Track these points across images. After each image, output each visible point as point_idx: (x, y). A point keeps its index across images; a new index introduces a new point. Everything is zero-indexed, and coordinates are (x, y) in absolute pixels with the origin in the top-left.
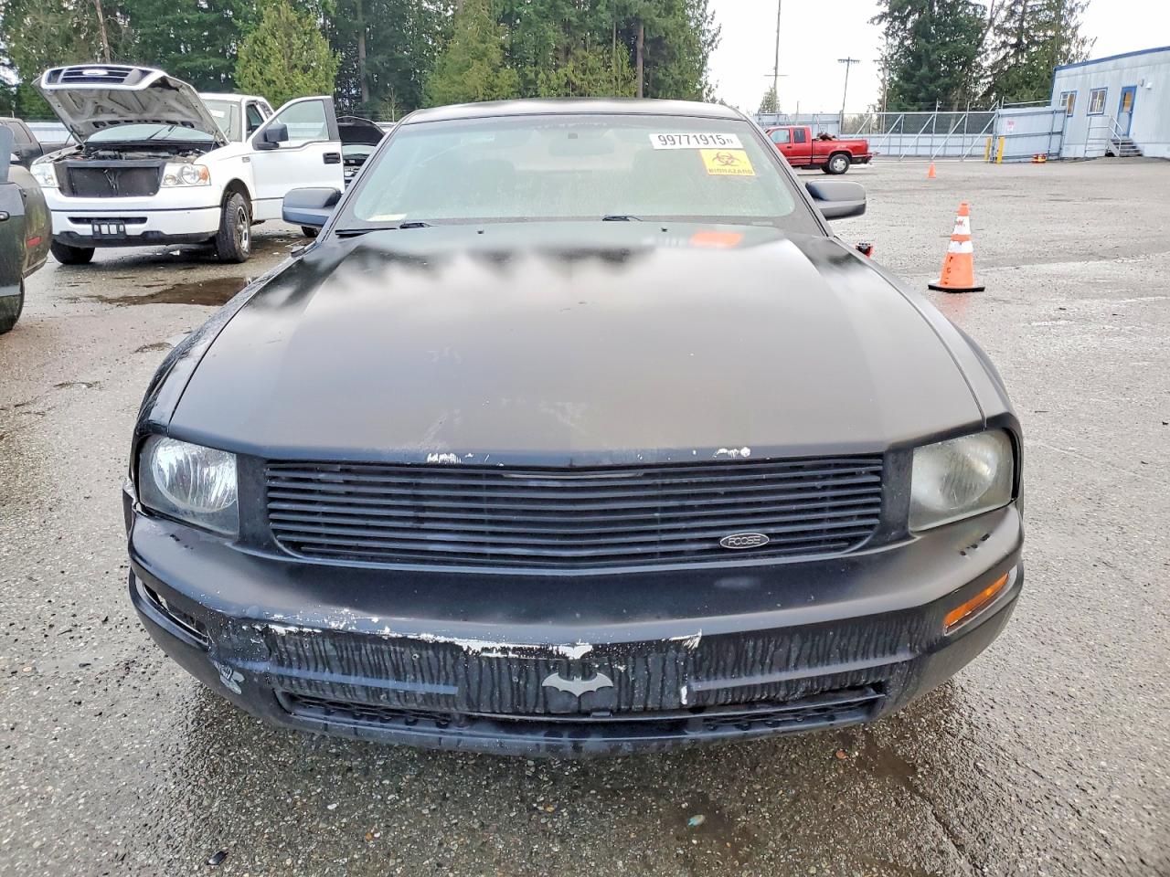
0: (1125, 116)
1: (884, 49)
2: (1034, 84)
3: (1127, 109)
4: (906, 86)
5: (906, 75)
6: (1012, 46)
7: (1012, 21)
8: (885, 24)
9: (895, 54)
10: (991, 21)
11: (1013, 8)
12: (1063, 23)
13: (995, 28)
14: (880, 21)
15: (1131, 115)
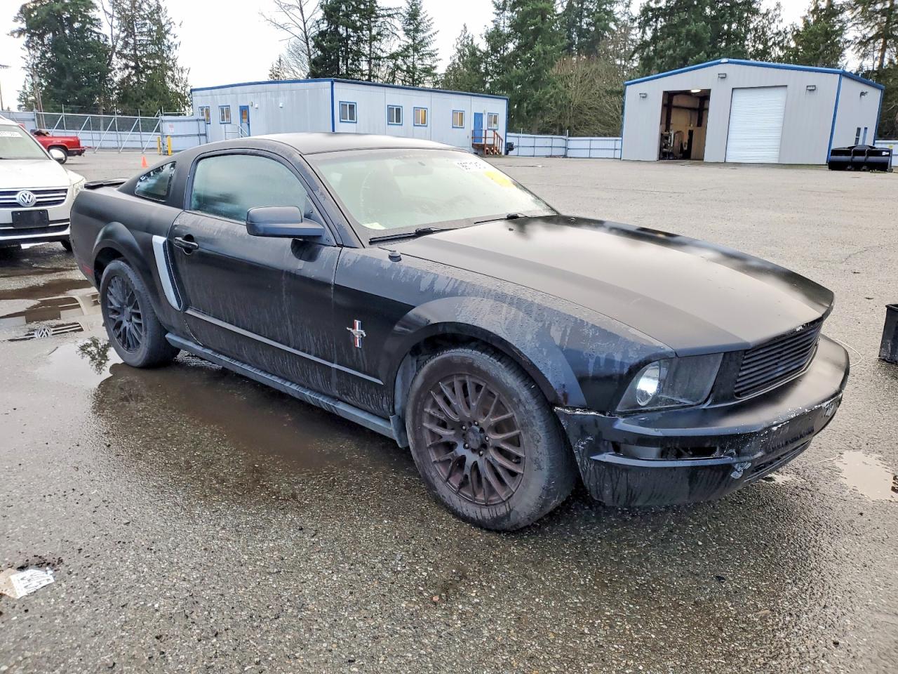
0: (245, 125)
1: (28, 58)
2: (155, 97)
3: (245, 120)
4: (56, 91)
5: (55, 81)
6: (133, 68)
7: (128, 49)
8: (24, 39)
9: (40, 63)
10: (114, 47)
11: (126, 39)
12: (165, 55)
13: (116, 53)
14: (19, 36)
15: (249, 125)
